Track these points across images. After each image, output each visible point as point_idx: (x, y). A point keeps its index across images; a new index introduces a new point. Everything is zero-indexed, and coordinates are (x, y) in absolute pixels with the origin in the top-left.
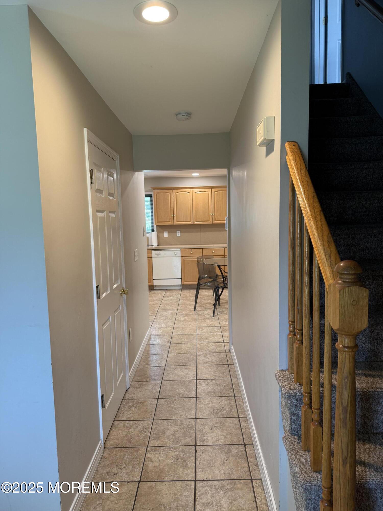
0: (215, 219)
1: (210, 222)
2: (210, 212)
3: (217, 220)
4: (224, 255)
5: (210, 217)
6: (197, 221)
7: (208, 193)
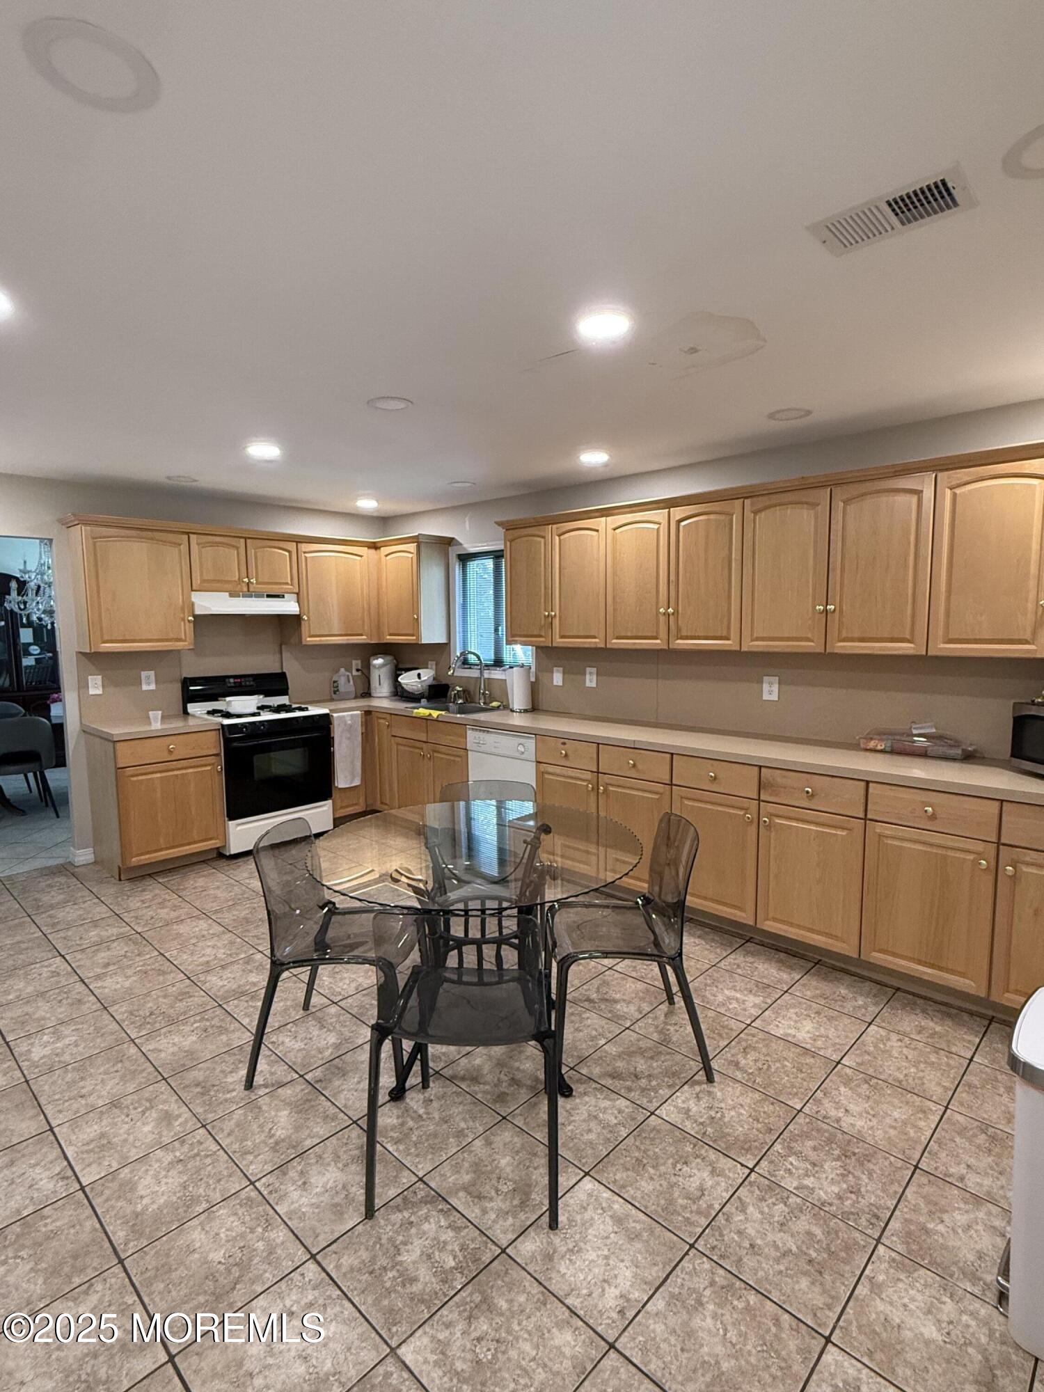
0: (679, 629)
1: (658, 641)
2: (660, 604)
3: (684, 633)
4: (668, 782)
5: (662, 619)
6: (618, 638)
7: (656, 526)
